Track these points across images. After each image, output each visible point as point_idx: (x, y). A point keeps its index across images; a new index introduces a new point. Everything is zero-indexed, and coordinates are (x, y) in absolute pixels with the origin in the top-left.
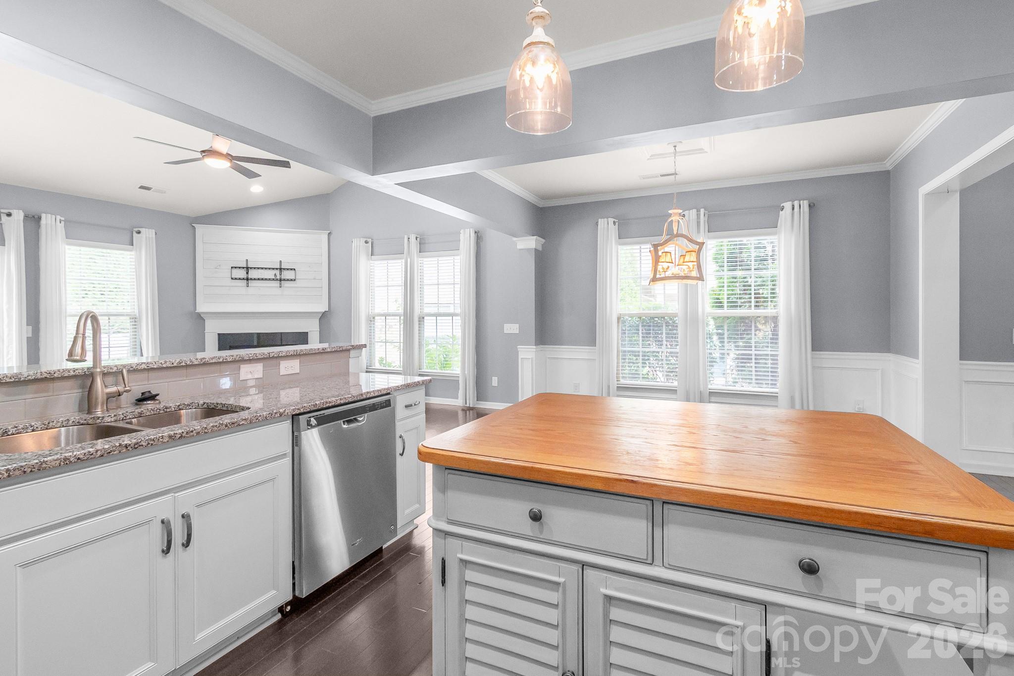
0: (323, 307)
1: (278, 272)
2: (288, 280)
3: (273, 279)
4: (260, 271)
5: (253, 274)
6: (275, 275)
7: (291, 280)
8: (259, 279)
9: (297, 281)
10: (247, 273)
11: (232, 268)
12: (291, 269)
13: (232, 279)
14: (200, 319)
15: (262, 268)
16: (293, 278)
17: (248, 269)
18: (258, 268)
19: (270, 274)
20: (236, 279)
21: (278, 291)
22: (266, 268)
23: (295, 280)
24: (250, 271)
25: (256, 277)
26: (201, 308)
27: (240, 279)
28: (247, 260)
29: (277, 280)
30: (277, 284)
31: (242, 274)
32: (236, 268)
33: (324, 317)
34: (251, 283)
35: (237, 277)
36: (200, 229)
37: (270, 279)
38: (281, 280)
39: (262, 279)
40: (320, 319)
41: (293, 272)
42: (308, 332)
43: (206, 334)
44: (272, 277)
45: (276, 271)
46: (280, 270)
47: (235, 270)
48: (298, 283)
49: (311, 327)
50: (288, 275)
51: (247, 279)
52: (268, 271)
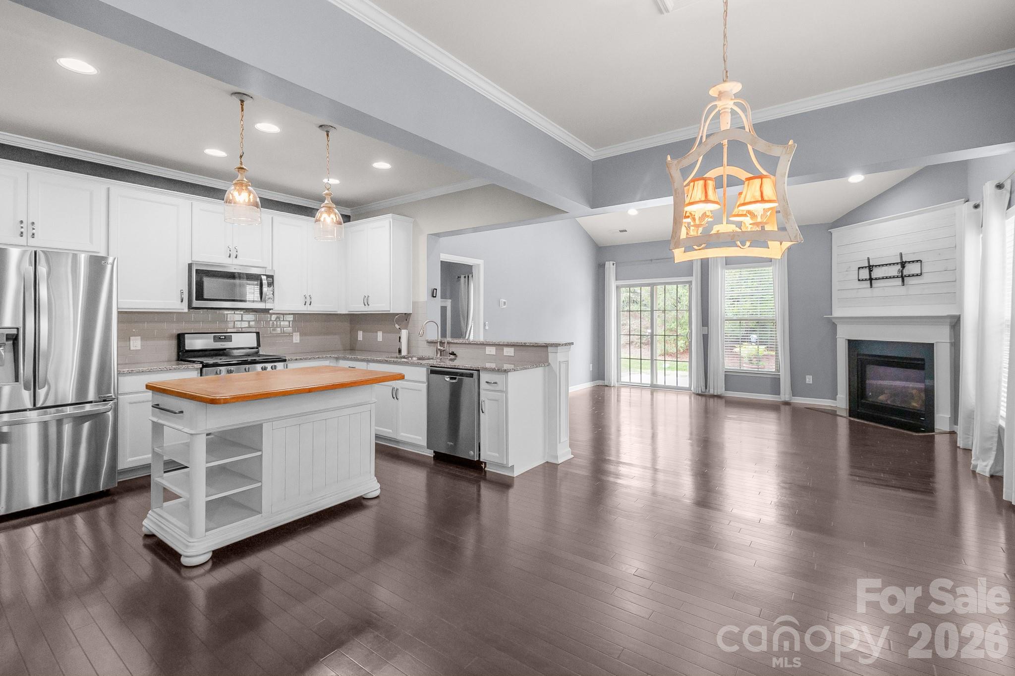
2: (913, 276)
3: (896, 277)
4: (885, 268)
5: (877, 273)
6: (897, 271)
7: (917, 275)
8: (883, 278)
9: (924, 275)
11: (859, 268)
12: (917, 261)
13: (859, 280)
15: (886, 265)
16: (919, 272)
17: (870, 268)
18: (883, 265)
19: (893, 271)
20: (863, 280)
21: (902, 290)
22: (890, 264)
23: (921, 274)
24: (875, 270)
25: (881, 276)
27: (865, 280)
28: (868, 259)
29: (900, 277)
30: (899, 282)
31: (865, 274)
32: (862, 268)
34: (876, 283)
35: (863, 278)
37: (894, 277)
38: (903, 277)
39: (887, 278)
40: (952, 326)
41: (919, 264)
42: (933, 344)
43: (838, 339)
44: (896, 274)
45: (899, 267)
46: (903, 264)
47: (861, 271)
48: (925, 278)
49: (939, 337)
50: (911, 269)
51: (871, 279)
52: (892, 265)
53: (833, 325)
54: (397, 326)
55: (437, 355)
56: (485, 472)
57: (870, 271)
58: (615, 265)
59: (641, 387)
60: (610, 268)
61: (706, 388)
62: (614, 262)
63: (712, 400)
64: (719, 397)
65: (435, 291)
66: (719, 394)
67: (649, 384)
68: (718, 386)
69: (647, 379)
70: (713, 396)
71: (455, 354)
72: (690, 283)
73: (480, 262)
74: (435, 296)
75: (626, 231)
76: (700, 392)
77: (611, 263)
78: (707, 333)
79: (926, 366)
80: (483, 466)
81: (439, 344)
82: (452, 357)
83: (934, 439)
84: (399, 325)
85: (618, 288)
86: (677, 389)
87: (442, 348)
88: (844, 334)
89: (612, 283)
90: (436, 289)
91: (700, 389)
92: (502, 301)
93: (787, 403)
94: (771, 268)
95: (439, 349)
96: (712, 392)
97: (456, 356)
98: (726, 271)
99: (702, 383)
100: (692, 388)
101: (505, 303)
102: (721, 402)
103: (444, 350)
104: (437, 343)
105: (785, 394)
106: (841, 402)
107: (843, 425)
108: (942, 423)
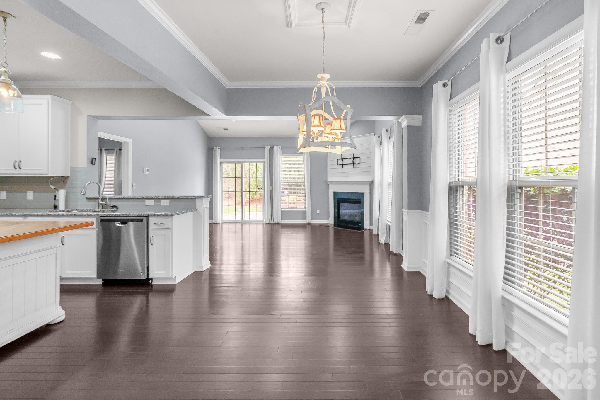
0: (371, 179)
2: (357, 164)
4: (347, 160)
5: (345, 162)
6: (352, 161)
11: (338, 159)
12: (359, 157)
13: (338, 165)
15: (348, 158)
17: (342, 159)
19: (350, 161)
21: (353, 170)
23: (360, 163)
24: (344, 160)
25: (346, 163)
26: (330, 179)
27: (340, 165)
28: (341, 155)
30: (352, 166)
31: (340, 162)
32: (339, 159)
34: (344, 166)
38: (354, 164)
39: (348, 164)
40: (370, 185)
41: (360, 159)
42: (364, 193)
43: (330, 192)
44: (351, 163)
45: (352, 159)
46: (354, 158)
47: (339, 160)
48: (362, 165)
49: (366, 190)
50: (357, 161)
51: (342, 164)
52: (350, 159)
53: (328, 185)
54: (52, 187)
55: (98, 208)
56: (152, 286)
57: (342, 161)
58: (220, 149)
59: (235, 223)
60: (217, 151)
61: (272, 220)
62: (219, 148)
63: (275, 226)
64: (278, 224)
65: (94, 159)
66: (278, 222)
67: (240, 220)
68: (278, 219)
69: (239, 218)
70: (276, 224)
71: (116, 207)
72: (263, 162)
73: (130, 140)
74: (94, 163)
75: (228, 130)
76: (269, 222)
77: (218, 148)
78: (272, 190)
79: (361, 203)
80: (150, 282)
81: (100, 200)
82: (114, 209)
83: (364, 233)
84: (54, 186)
85: (221, 163)
86: (256, 222)
87: (104, 203)
88: (332, 189)
89: (218, 160)
90: (95, 158)
91: (269, 220)
92: (145, 169)
93: (309, 224)
94: (303, 157)
95: (101, 204)
96: (275, 222)
97: (118, 208)
98: (282, 157)
99: (270, 217)
100: (265, 220)
101: (148, 170)
102: (279, 226)
103: (106, 204)
104: (99, 199)
105: (309, 220)
106: (331, 221)
107: (331, 231)
108: (366, 226)
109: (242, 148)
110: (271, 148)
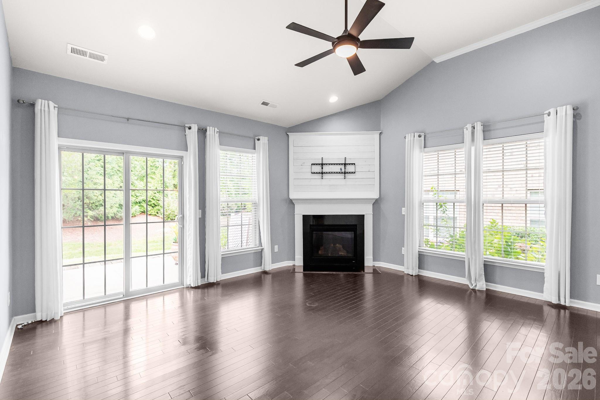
0: (376, 196)
1: (343, 167)
2: (350, 173)
3: (340, 173)
4: (331, 166)
5: (326, 169)
6: (341, 169)
7: (352, 173)
8: (329, 173)
10: (322, 168)
11: (312, 164)
12: (352, 164)
13: (312, 173)
14: (291, 203)
15: (332, 164)
16: (353, 171)
17: (322, 165)
18: (330, 164)
19: (337, 169)
20: (314, 173)
21: (343, 182)
22: (334, 164)
23: (355, 173)
24: (324, 167)
25: (328, 171)
26: (293, 195)
27: (317, 173)
28: (322, 158)
29: (342, 173)
30: (342, 176)
31: (318, 169)
32: (314, 164)
33: (376, 203)
34: (325, 176)
35: (315, 171)
36: (292, 136)
37: (337, 173)
38: (345, 173)
39: (332, 173)
40: (373, 204)
41: (353, 166)
42: (364, 215)
43: (295, 215)
46: (345, 165)
47: (314, 166)
48: (357, 175)
49: (367, 211)
50: (350, 169)
51: (321, 173)
52: (336, 166)
58: (57, 109)
60: (47, 112)
61: (204, 278)
62: (56, 105)
66: (218, 279)
72: (182, 158)
75: (102, 59)
78: (202, 217)
79: (358, 229)
86: (163, 290)
88: (301, 211)
89: (50, 140)
91: (199, 280)
93: (268, 272)
96: (210, 281)
98: (220, 151)
100: (186, 282)
106: (299, 261)
107: (299, 277)
108: (369, 261)
109: (128, 119)
110: (202, 132)
